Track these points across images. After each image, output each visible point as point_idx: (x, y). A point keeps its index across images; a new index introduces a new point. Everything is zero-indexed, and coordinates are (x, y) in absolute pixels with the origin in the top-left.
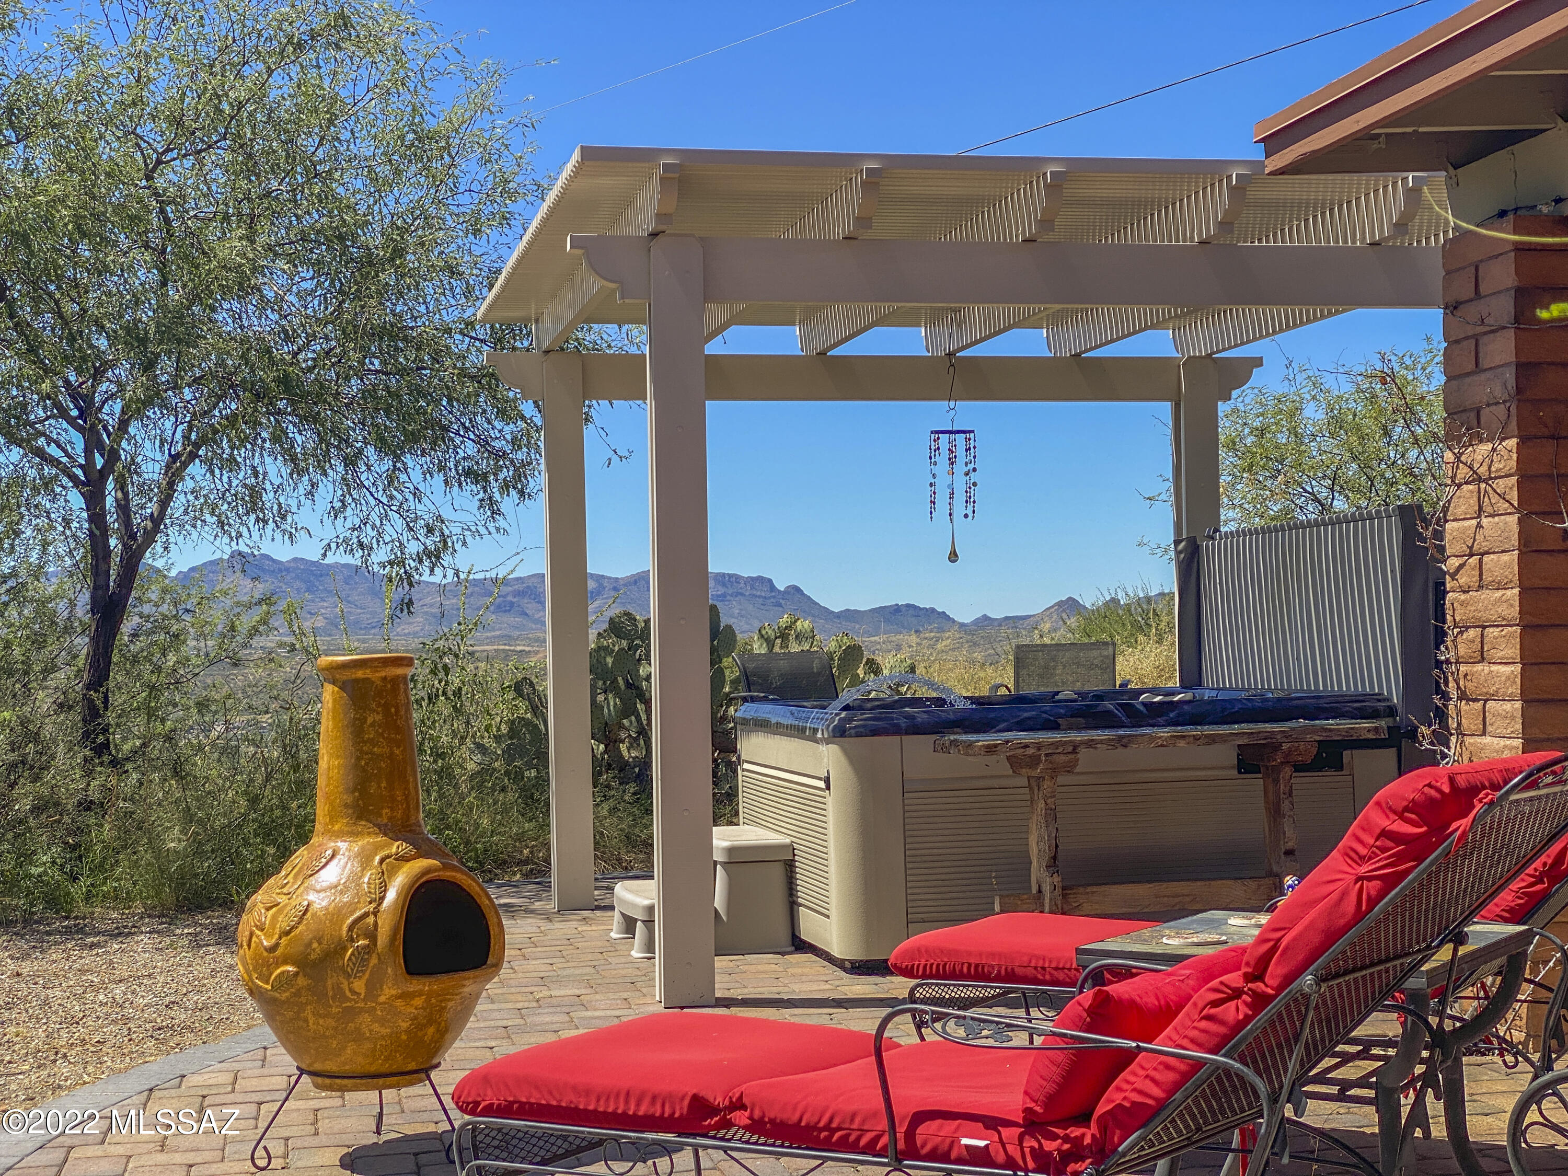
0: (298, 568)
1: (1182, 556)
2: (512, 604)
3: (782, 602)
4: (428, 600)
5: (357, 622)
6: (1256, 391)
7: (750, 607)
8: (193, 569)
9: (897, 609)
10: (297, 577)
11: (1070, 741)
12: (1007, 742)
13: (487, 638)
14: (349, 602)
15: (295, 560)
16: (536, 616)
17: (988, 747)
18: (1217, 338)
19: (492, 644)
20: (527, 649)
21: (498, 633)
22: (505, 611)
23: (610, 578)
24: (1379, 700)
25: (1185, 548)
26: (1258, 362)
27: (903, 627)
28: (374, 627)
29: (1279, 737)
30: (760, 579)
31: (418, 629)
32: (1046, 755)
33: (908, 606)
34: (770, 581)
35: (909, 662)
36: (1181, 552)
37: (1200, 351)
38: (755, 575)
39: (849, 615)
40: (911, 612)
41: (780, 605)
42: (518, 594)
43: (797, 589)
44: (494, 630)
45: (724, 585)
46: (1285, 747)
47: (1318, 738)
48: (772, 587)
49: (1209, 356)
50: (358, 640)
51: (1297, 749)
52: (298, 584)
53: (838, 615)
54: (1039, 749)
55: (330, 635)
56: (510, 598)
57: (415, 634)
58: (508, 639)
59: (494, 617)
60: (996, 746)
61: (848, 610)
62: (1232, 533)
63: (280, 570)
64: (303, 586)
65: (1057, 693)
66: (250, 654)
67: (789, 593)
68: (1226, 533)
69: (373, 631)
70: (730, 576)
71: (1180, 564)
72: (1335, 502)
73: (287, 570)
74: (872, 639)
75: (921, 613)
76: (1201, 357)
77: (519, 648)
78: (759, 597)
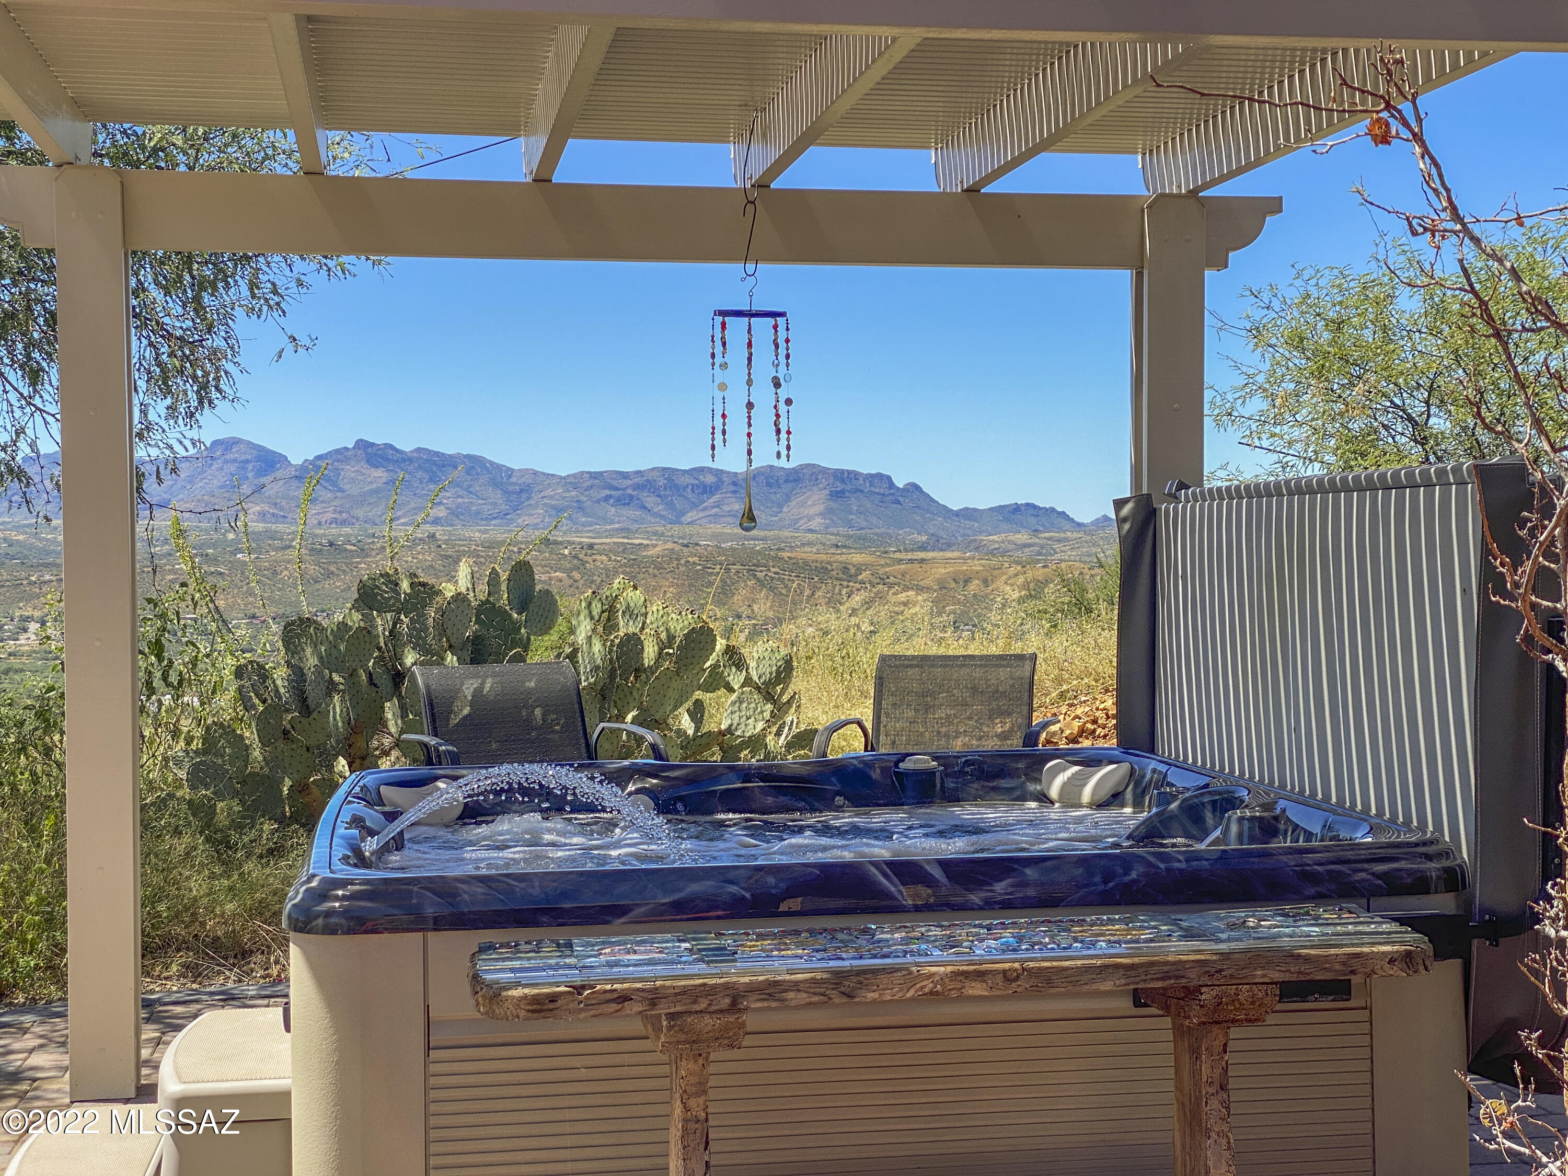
0: (421, 458)
1: (1127, 526)
2: (631, 497)
3: (901, 499)
4: (549, 492)
5: (478, 513)
6: (1336, 272)
7: (869, 505)
8: (319, 457)
9: (1017, 509)
10: (420, 468)
11: (726, 986)
12: (579, 989)
13: (607, 530)
14: (470, 492)
15: (419, 450)
16: (656, 510)
17: (536, 1000)
18: (1202, 162)
19: (612, 536)
20: (645, 542)
21: (617, 526)
22: (625, 504)
23: (729, 473)
24: (1429, 857)
25: (1134, 511)
26: (1275, 205)
27: (1022, 526)
28: (494, 518)
29: (1193, 974)
30: (880, 476)
31: (539, 520)
32: (672, 1016)
33: (1028, 505)
34: (889, 478)
35: (784, 652)
36: (1125, 520)
37: (1179, 187)
38: (873, 472)
39: (968, 514)
40: (1032, 511)
41: (899, 503)
42: (637, 487)
43: (916, 487)
44: (612, 522)
45: (843, 481)
46: (1207, 995)
47: (1277, 976)
48: (891, 484)
49: (1193, 193)
50: (480, 531)
51: (1234, 999)
52: (420, 474)
53: (957, 514)
54: (653, 1003)
55: (452, 525)
56: (629, 491)
57: (536, 527)
58: (626, 532)
59: (613, 509)
60: (553, 998)
61: (967, 509)
62: (1219, 489)
63: (404, 460)
64: (427, 477)
65: (904, 757)
66: (373, 542)
67: (908, 491)
68: (1211, 490)
69: (493, 522)
70: (849, 472)
71: (1123, 540)
72: (1432, 421)
73: (411, 460)
74: (991, 538)
75: (1040, 512)
76: (1179, 196)
77: (637, 541)
78: (878, 494)
